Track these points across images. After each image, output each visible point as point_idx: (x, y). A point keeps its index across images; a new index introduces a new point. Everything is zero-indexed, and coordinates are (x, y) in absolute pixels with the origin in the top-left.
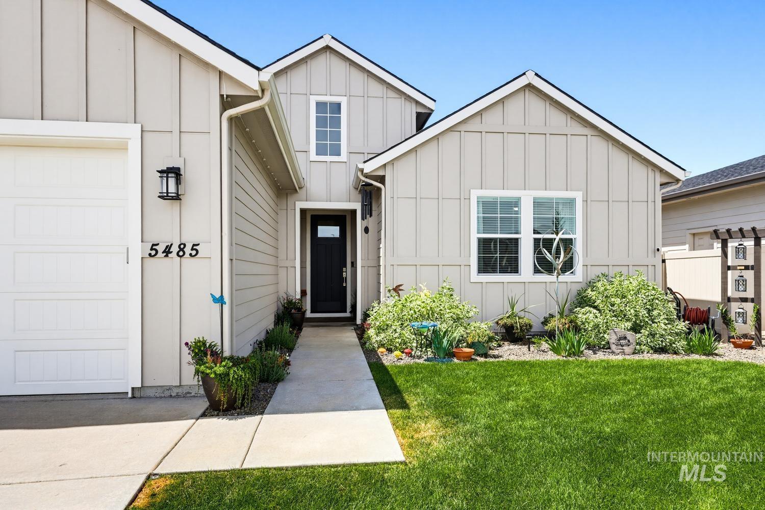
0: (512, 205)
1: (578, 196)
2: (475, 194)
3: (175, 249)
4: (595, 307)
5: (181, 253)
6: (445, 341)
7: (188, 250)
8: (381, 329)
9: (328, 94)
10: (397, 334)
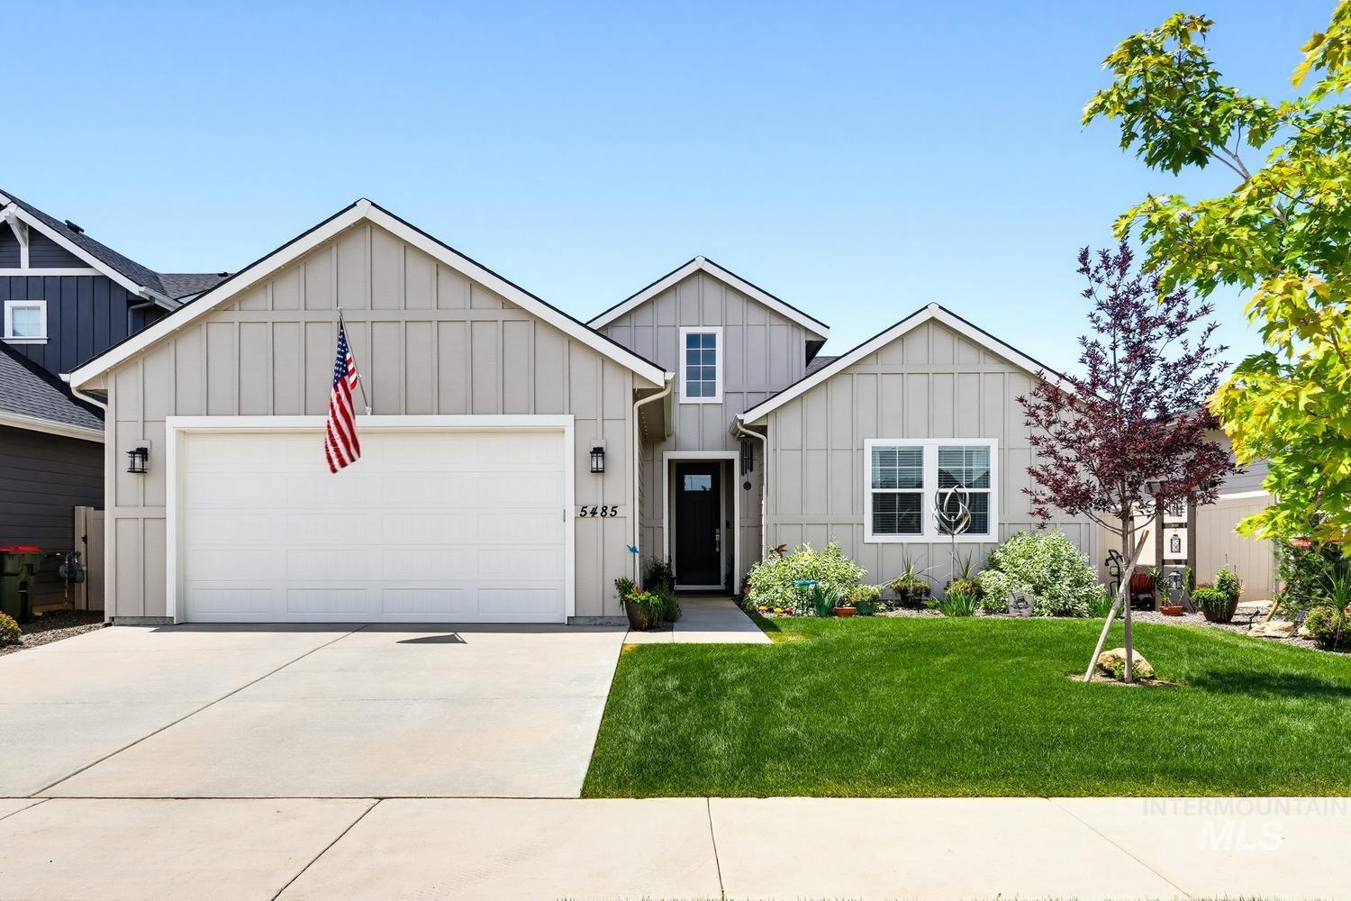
0: (915, 456)
1: (993, 444)
2: (869, 444)
3: (599, 511)
4: (1001, 570)
5: (604, 514)
6: (826, 600)
7: (609, 511)
8: (761, 590)
9: (701, 324)
10: (778, 595)
